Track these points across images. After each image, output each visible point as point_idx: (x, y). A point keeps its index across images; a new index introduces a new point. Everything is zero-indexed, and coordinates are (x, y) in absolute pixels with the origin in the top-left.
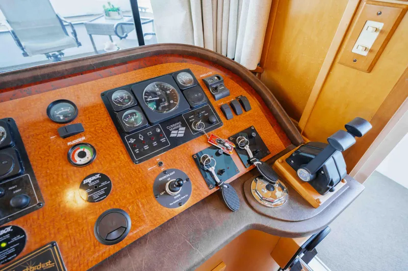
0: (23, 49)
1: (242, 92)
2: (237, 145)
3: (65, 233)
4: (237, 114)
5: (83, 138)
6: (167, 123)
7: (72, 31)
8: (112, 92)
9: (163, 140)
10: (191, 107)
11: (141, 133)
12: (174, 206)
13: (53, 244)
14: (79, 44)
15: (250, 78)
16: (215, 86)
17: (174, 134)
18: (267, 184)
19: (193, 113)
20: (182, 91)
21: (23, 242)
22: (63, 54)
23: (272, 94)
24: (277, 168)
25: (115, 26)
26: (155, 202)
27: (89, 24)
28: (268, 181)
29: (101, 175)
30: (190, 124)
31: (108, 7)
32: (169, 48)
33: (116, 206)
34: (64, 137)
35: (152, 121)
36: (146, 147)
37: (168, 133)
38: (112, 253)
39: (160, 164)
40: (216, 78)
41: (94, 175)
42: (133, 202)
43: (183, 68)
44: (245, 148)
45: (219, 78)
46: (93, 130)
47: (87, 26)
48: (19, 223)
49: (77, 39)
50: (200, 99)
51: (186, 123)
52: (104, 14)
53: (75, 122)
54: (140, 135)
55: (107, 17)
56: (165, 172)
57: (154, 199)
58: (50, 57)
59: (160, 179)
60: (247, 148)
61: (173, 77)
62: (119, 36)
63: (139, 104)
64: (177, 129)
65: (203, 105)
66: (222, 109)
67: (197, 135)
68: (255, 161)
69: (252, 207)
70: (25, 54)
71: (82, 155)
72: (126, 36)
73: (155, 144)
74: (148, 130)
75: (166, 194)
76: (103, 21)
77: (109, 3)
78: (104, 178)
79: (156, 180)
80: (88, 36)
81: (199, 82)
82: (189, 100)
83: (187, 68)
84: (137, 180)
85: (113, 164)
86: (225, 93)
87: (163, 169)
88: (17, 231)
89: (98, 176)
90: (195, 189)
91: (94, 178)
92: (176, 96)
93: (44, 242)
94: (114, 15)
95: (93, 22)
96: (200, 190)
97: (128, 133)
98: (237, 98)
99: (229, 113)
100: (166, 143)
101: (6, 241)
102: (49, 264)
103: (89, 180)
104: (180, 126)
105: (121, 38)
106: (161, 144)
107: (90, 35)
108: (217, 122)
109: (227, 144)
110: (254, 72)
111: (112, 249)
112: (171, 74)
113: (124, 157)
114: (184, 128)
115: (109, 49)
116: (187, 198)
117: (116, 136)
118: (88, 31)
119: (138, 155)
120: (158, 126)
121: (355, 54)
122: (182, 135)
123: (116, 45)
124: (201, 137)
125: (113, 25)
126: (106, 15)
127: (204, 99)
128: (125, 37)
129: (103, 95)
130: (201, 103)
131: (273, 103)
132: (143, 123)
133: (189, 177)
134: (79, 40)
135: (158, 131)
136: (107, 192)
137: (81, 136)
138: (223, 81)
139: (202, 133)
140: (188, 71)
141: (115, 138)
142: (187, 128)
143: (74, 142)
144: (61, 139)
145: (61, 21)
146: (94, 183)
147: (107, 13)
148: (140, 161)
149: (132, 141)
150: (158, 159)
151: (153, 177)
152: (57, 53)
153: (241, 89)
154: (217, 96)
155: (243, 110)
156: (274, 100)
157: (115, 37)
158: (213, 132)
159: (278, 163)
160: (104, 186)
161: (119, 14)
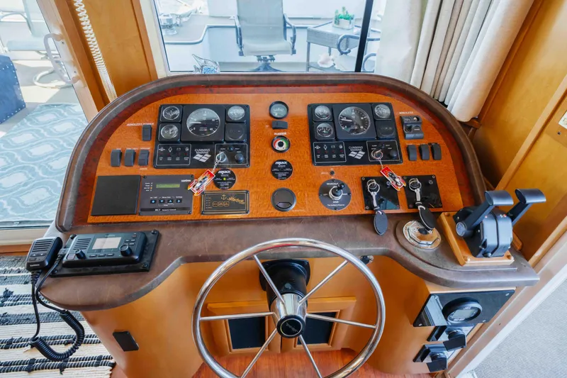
0: (241, 48)
1: (439, 140)
2: (408, 184)
3: (255, 189)
4: (422, 159)
5: (285, 133)
6: (351, 143)
7: (292, 36)
8: (317, 105)
9: (342, 156)
10: (377, 137)
11: (326, 144)
12: (331, 208)
13: (247, 192)
14: (294, 52)
15: (455, 128)
16: (408, 125)
17: (352, 154)
18: (422, 227)
19: (377, 143)
20: (375, 120)
21: (234, 182)
22: (274, 59)
23: (474, 152)
24: (441, 221)
25: (340, 37)
26: (317, 197)
27: (312, 31)
28: (424, 225)
29: (288, 162)
30: (370, 151)
31: (341, 13)
32: (380, 80)
33: (290, 188)
34: (274, 128)
35: (339, 138)
36: (326, 156)
37: (349, 152)
38: (277, 216)
39: (332, 173)
40: (415, 118)
41: (284, 161)
42: (302, 191)
43: (386, 102)
44: (415, 190)
45: (418, 119)
46: (293, 129)
47: (310, 32)
48: (235, 171)
49: (293, 47)
50: (388, 133)
51: (367, 150)
52: (333, 21)
53: (284, 120)
54: (325, 146)
55: (335, 25)
56: (333, 181)
57: (317, 196)
58: (261, 60)
59: (328, 184)
60: (418, 191)
61: (371, 107)
62: (340, 50)
63: (333, 121)
64: (358, 152)
65: (391, 139)
66: (408, 149)
67: (373, 163)
68: (420, 204)
69: (397, 239)
70: (241, 54)
71: (281, 145)
72: (349, 51)
73: (334, 156)
74: (333, 144)
75: (328, 196)
76: (329, 29)
77: (344, 8)
78: (289, 165)
79: (325, 183)
80: (307, 43)
81: (396, 118)
82: (378, 130)
83: (390, 102)
84: (310, 177)
85: (298, 159)
86: (417, 135)
87: (332, 178)
88: (232, 175)
89: (286, 163)
90: (352, 204)
91: (283, 163)
92: (368, 123)
93: (243, 189)
94: (345, 23)
95: (317, 29)
96: (357, 207)
97: (318, 141)
98: (430, 144)
99: (414, 155)
100: (343, 159)
101: (227, 178)
102: (242, 202)
103: (279, 163)
104: (361, 150)
105: (342, 53)
106: (338, 158)
107: (309, 43)
108: (397, 158)
109: (397, 180)
110: (464, 124)
111: (278, 214)
112: (371, 104)
113: (307, 157)
114: (363, 153)
115: (323, 63)
116: (343, 207)
117: (307, 140)
118: (308, 38)
119: (317, 160)
120: (342, 144)
121: (560, 126)
122: (360, 158)
123: (333, 60)
124: (376, 166)
125: (339, 36)
126: (335, 22)
127: (393, 134)
128: (346, 53)
129: (309, 106)
130: (388, 136)
131: (471, 162)
132: (331, 137)
133: (352, 192)
134: (295, 48)
135: (341, 147)
136: (288, 176)
137: (284, 132)
138: (420, 123)
139: (378, 163)
140: (389, 106)
141: (306, 140)
142: (366, 154)
143: (280, 134)
144: (271, 129)
145: (285, 23)
146: (282, 166)
147: (337, 20)
148: (318, 165)
149: (318, 148)
150: (332, 168)
151: (323, 180)
152: (268, 57)
153: (440, 137)
154: (408, 136)
155: (431, 157)
156: (474, 158)
157: (335, 51)
158: (389, 166)
159: (443, 216)
160: (287, 171)
161: (350, 23)
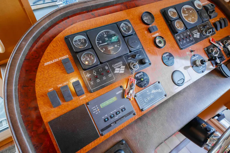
1: (222, 16)
6: (192, 29)
9: (191, 39)
10: (203, 22)
12: (200, 72)
13: (159, 82)
16: (210, 10)
17: (195, 36)
19: (202, 25)
20: (197, 12)
29: (169, 53)
36: (185, 42)
37: (193, 35)
41: (166, 53)
54: (181, 35)
59: (193, 59)
64: (197, 34)
67: (206, 38)
71: (160, 42)
73: (188, 40)
74: (184, 33)
75: (196, 66)
79: (191, 59)
82: (201, 17)
88: (145, 75)
89: (168, 54)
101: (143, 78)
102: (160, 90)
103: (165, 55)
104: (197, 32)
113: (176, 46)
116: (205, 69)
119: (182, 45)
122: (199, 37)
130: (207, 19)
135: (188, 33)
136: (173, 62)
137: (157, 33)
142: (200, 33)
143: (156, 35)
144: (149, 33)
146: (167, 57)
148: (184, 48)
149: (178, 38)
150: (190, 48)
154: (212, 17)
